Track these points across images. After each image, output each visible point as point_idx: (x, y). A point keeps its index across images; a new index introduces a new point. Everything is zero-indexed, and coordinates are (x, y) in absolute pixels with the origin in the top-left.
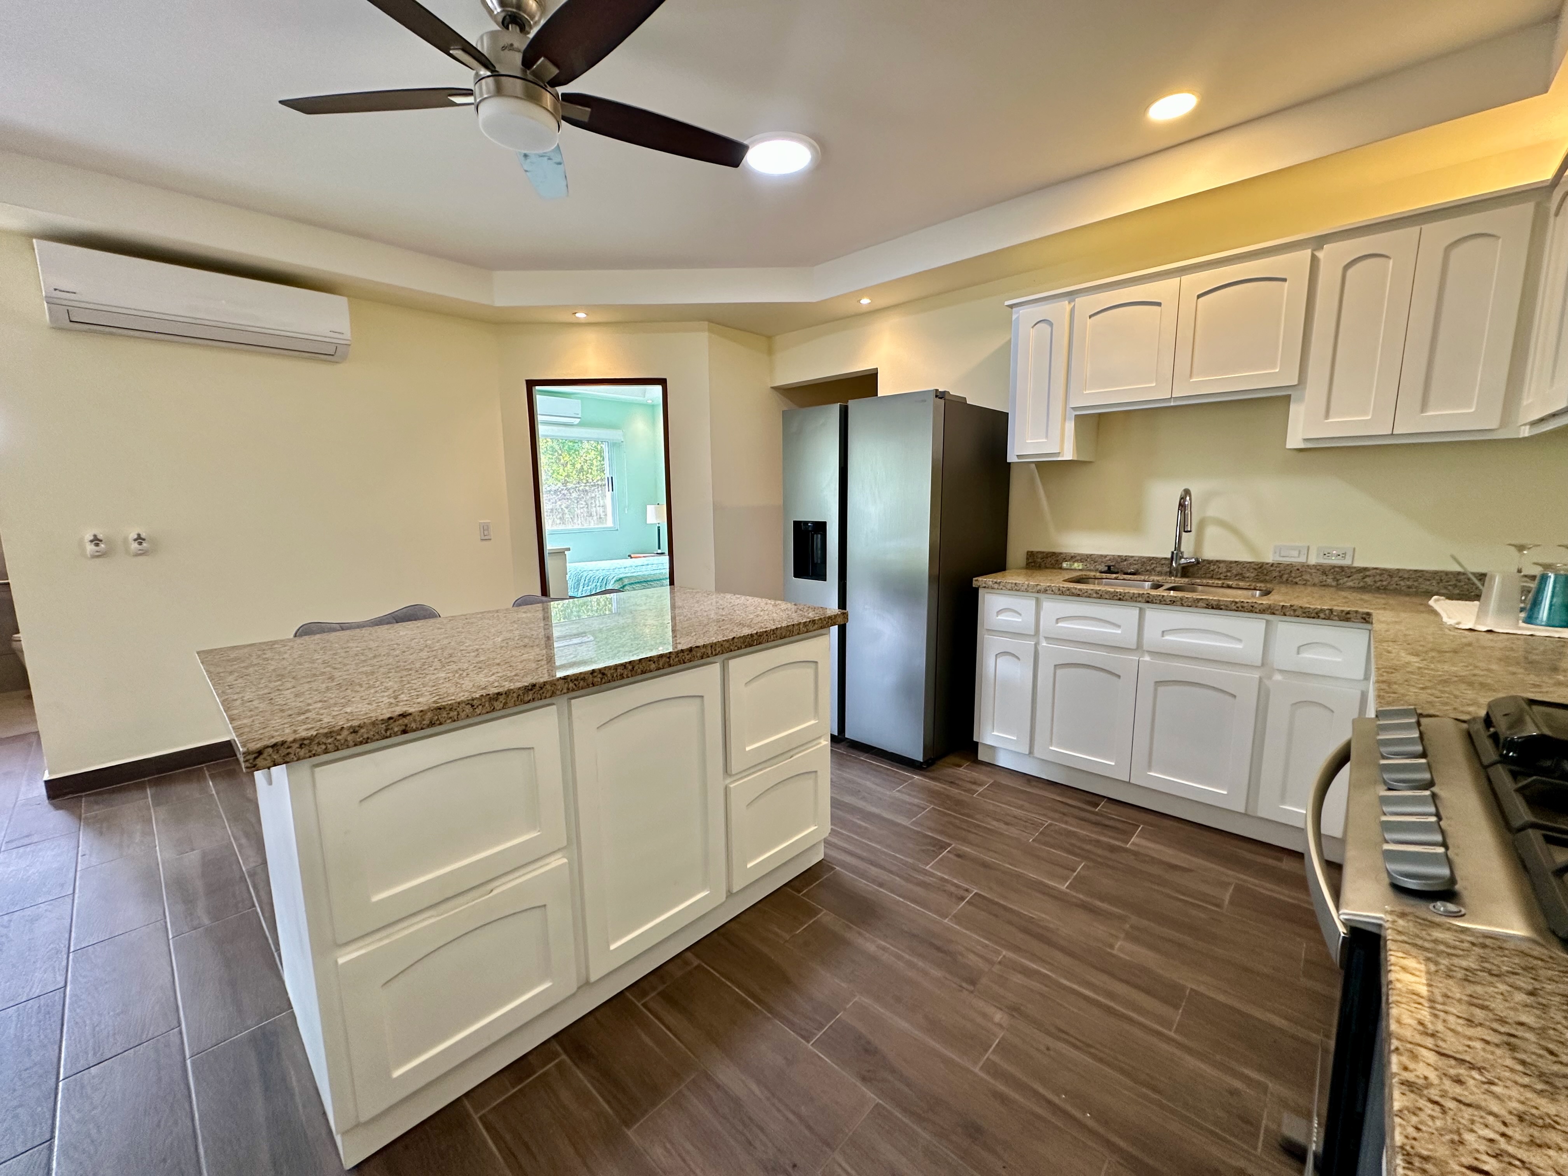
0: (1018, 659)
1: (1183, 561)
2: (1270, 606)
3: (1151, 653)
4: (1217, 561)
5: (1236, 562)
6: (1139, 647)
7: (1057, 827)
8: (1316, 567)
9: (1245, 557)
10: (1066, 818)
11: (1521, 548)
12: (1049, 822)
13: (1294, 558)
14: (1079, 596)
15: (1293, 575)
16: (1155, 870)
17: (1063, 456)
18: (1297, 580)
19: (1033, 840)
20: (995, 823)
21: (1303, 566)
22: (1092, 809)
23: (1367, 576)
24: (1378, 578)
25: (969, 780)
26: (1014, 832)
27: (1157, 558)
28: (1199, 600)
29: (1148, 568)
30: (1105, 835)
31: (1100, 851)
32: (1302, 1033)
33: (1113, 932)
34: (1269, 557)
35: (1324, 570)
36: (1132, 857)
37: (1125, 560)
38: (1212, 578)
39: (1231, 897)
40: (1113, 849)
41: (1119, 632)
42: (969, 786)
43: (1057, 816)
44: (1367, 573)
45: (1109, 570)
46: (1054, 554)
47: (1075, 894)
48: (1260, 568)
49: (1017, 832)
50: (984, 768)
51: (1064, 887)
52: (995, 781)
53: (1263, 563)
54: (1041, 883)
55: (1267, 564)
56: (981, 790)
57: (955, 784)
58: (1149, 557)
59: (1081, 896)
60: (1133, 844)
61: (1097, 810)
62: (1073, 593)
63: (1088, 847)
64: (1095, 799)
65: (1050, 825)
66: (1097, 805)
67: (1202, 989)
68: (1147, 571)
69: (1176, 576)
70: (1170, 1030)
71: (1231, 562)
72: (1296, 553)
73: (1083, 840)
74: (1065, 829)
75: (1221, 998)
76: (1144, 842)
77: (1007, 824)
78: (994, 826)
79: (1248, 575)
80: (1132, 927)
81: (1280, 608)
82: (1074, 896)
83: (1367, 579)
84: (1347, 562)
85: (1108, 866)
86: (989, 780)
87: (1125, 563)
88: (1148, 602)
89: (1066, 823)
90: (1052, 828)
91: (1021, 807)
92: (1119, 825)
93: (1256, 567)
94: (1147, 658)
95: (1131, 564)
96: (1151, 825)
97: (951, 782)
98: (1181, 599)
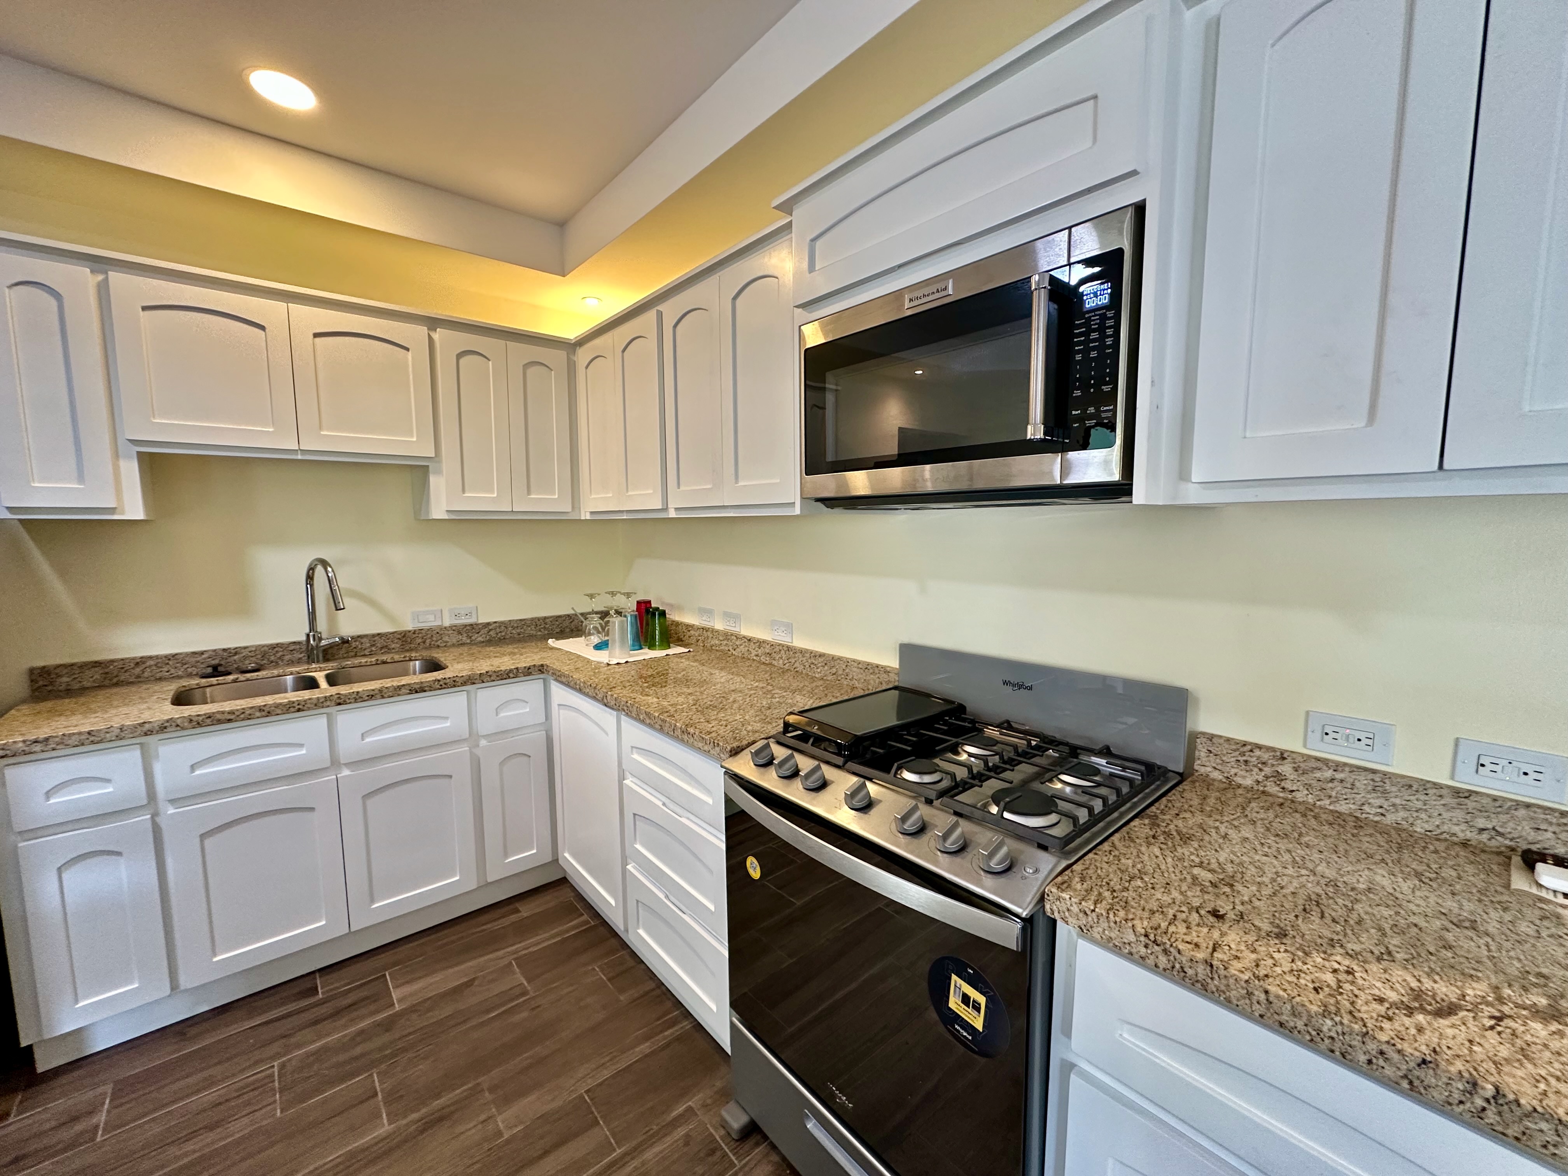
0: (119, 854)
1: (323, 643)
2: (469, 676)
3: (346, 765)
4: (359, 637)
5: (379, 634)
6: (335, 763)
7: (294, 1063)
8: (453, 628)
9: (386, 628)
10: (293, 1040)
11: (591, 596)
12: (276, 1064)
13: (431, 622)
14: (230, 721)
15: (434, 639)
16: (447, 1010)
17: (123, 513)
18: (439, 643)
19: (282, 1112)
20: (189, 1147)
21: (441, 629)
22: (312, 1000)
23: (491, 630)
24: (498, 630)
25: (53, 1123)
26: (239, 1128)
27: (282, 644)
28: (400, 687)
29: (272, 658)
30: (362, 1018)
31: (378, 1042)
32: (662, 1039)
33: (483, 1117)
34: (409, 625)
35: (459, 630)
36: (414, 1016)
37: (236, 654)
38: (356, 656)
39: (522, 974)
40: (388, 1025)
41: (304, 752)
42: (66, 1135)
43: (276, 1047)
44: (490, 627)
45: (216, 671)
46: (97, 664)
47: (404, 1122)
48: (404, 636)
49: (246, 1120)
50: (64, 1080)
51: (385, 1127)
52: (116, 1083)
53: (405, 631)
54: (352, 1155)
55: (410, 632)
56: (102, 1117)
57: (24, 1157)
58: (271, 645)
59: (415, 1116)
60: (399, 1001)
61: (321, 996)
62: (219, 720)
63: (358, 1050)
64: (308, 984)
65: (283, 1066)
66: (314, 991)
67: (591, 1083)
68: (272, 662)
69: (318, 662)
70: (615, 1150)
71: (374, 636)
72: (431, 618)
73: (343, 1046)
74: (308, 1055)
75: (606, 1074)
76: (407, 989)
77: (210, 1128)
78: (194, 1151)
79: (393, 646)
80: (491, 1090)
81: (478, 677)
82: (407, 1125)
83: (491, 633)
84: (472, 620)
85: (404, 1050)
86: (100, 1090)
87: (236, 657)
88: (339, 704)
89: (299, 1046)
90: (289, 1068)
91: (211, 1083)
92: (363, 993)
93: (399, 636)
94: (346, 772)
95: (245, 658)
96: (395, 964)
97: (17, 1160)
98: (380, 691)
